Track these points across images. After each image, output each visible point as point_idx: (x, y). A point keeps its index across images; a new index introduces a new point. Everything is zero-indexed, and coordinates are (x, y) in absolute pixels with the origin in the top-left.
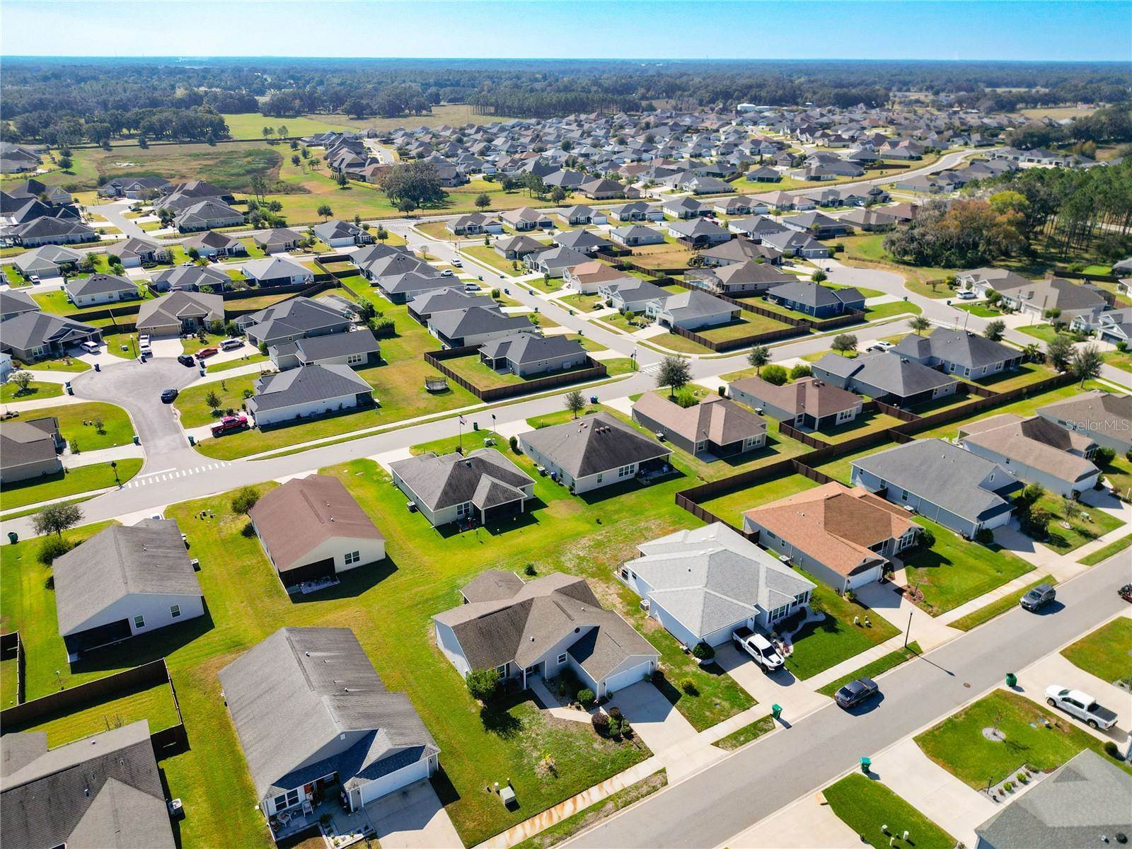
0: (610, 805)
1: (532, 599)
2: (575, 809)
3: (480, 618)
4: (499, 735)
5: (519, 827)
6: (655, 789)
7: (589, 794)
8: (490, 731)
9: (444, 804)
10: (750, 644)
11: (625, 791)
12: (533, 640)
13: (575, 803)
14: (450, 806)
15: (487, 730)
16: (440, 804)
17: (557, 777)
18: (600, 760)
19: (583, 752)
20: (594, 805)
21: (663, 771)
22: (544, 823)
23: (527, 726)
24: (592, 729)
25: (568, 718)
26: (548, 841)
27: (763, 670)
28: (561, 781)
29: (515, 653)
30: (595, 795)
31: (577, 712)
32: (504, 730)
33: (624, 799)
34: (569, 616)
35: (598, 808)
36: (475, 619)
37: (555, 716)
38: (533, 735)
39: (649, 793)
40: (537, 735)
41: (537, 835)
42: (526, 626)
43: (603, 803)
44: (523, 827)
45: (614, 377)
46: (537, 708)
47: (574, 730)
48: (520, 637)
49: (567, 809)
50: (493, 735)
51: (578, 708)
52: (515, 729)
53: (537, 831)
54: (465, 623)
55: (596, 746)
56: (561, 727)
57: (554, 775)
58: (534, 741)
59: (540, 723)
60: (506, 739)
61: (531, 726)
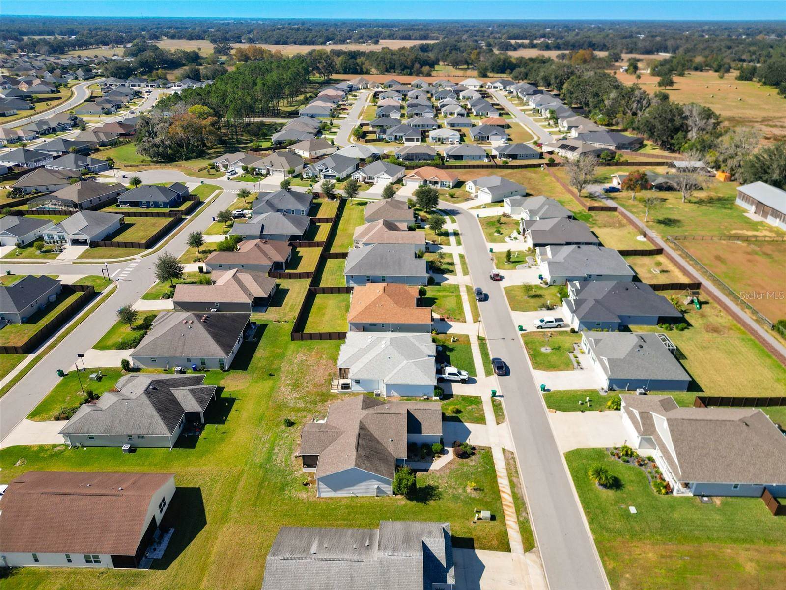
0: (515, 480)
1: (361, 422)
2: (508, 494)
3: (357, 450)
4: (435, 500)
5: (507, 522)
6: (513, 458)
7: (501, 484)
8: (428, 502)
9: (473, 548)
10: (449, 374)
11: (508, 470)
12: (392, 440)
13: (504, 492)
14: (475, 545)
15: (425, 503)
16: (473, 550)
17: (483, 490)
18: (482, 468)
19: (472, 471)
20: (510, 485)
21: (504, 450)
22: (511, 511)
23: (436, 484)
24: (460, 460)
25: (444, 464)
26: (524, 514)
27: (462, 383)
28: (486, 491)
30: (503, 483)
31: (440, 459)
32: (432, 496)
33: (512, 473)
34: (394, 414)
35: (513, 485)
36: (357, 453)
37: (438, 468)
38: (446, 485)
39: (515, 461)
40: (446, 483)
41: (517, 517)
42: (377, 437)
43: (511, 482)
44: (508, 520)
45: (105, 291)
46: (425, 473)
47: (453, 467)
48: (381, 444)
49: (507, 497)
50: (432, 503)
51: (439, 457)
52: (435, 490)
53: (515, 516)
54: (356, 459)
55: (471, 464)
56: (448, 471)
57: (481, 490)
58: (450, 487)
59: (438, 477)
60: (440, 498)
61: (437, 482)
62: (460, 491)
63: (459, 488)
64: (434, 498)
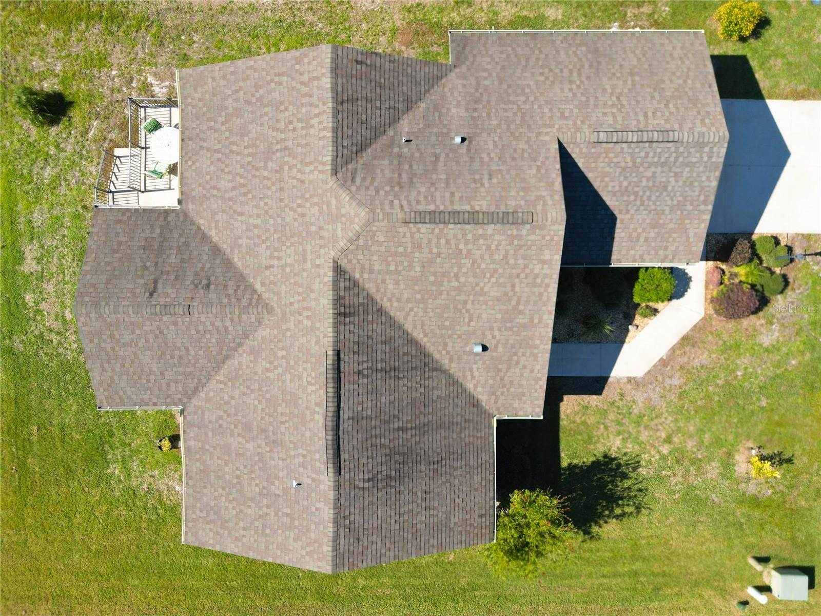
1: (339, 271)
3: (338, 471)
8: (595, 529)
12: (485, 348)
15: (587, 532)
17: (789, 461)
18: (803, 354)
19: (764, 372)
23: (631, 448)
25: (662, 351)
29: (476, 405)
31: (654, 321)
32: (613, 500)
34: (507, 218)
36: (338, 487)
37: (639, 372)
38: (665, 449)
40: (668, 440)
42: (418, 335)
46: (593, 400)
47: (701, 358)
50: (610, 530)
51: (652, 312)
52: (625, 476)
54: (337, 524)
55: (766, 340)
56: (676, 381)
57: (781, 462)
58: (680, 457)
59: (641, 417)
60: (638, 508)
61: (636, 440)
62: (713, 470)
63: (710, 460)
64: (618, 511)
